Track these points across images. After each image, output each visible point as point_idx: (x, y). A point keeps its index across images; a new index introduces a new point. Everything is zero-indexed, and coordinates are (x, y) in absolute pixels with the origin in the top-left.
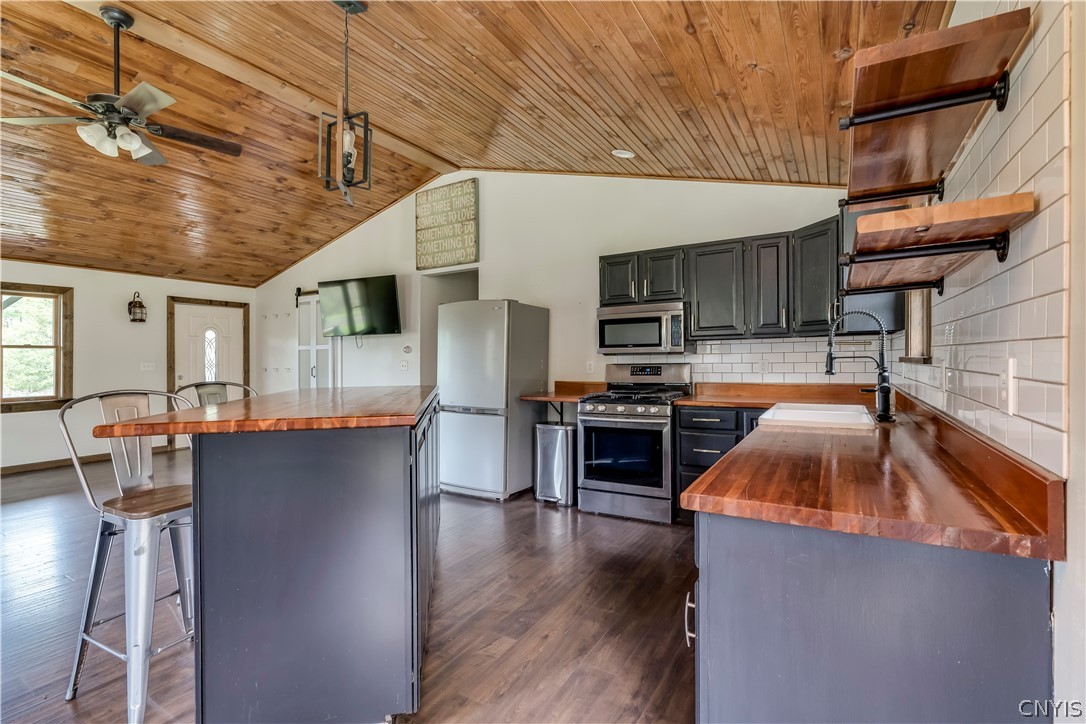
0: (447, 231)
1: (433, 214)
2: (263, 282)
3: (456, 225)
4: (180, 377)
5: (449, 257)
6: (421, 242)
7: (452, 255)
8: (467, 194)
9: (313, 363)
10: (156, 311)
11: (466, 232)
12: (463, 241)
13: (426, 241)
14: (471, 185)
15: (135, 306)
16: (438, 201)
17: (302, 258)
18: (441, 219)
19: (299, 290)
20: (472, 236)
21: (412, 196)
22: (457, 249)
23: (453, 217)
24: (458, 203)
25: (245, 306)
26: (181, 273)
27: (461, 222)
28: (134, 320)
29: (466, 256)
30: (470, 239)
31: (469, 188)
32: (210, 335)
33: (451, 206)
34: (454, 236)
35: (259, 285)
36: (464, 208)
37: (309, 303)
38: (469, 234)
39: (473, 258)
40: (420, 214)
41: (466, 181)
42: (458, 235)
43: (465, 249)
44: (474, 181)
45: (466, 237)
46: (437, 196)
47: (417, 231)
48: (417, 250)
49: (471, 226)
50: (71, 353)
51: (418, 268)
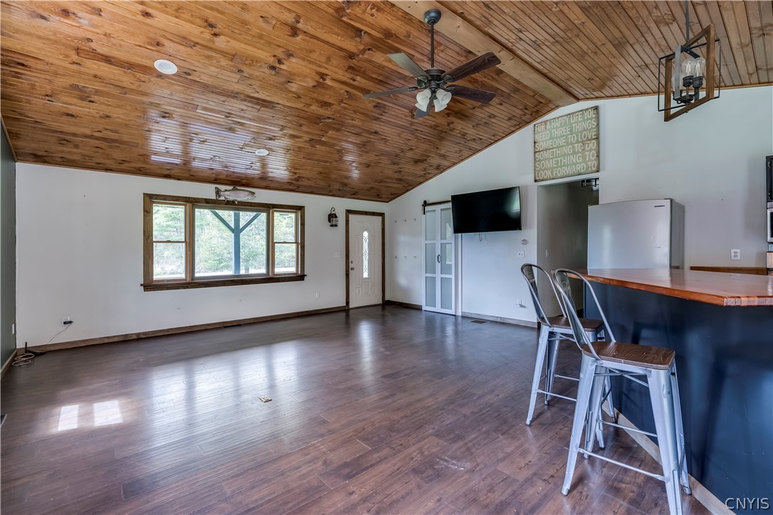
0: (568, 150)
1: (551, 138)
2: (394, 198)
3: (576, 145)
4: (352, 262)
5: (568, 170)
6: (540, 161)
7: (570, 168)
8: (588, 119)
9: (438, 252)
10: (341, 220)
11: (587, 149)
12: (584, 157)
13: (545, 160)
14: (592, 112)
15: (332, 217)
16: (557, 127)
17: (427, 180)
18: (561, 142)
19: (425, 202)
20: (594, 152)
21: (531, 126)
22: (577, 163)
23: (572, 139)
24: (579, 128)
25: (382, 215)
26: (354, 195)
27: (582, 142)
28: (332, 226)
29: (588, 168)
30: (591, 156)
31: (592, 114)
32: (366, 234)
33: (571, 131)
34: (574, 153)
35: (391, 200)
36: (585, 130)
37: (435, 210)
38: (591, 150)
39: (594, 169)
40: (538, 138)
41: (587, 109)
42: (578, 152)
43: (586, 163)
44: (596, 108)
45: (587, 153)
46: (557, 124)
47: (535, 152)
48: (535, 166)
49: (593, 145)
50: (304, 246)
51: (536, 181)
